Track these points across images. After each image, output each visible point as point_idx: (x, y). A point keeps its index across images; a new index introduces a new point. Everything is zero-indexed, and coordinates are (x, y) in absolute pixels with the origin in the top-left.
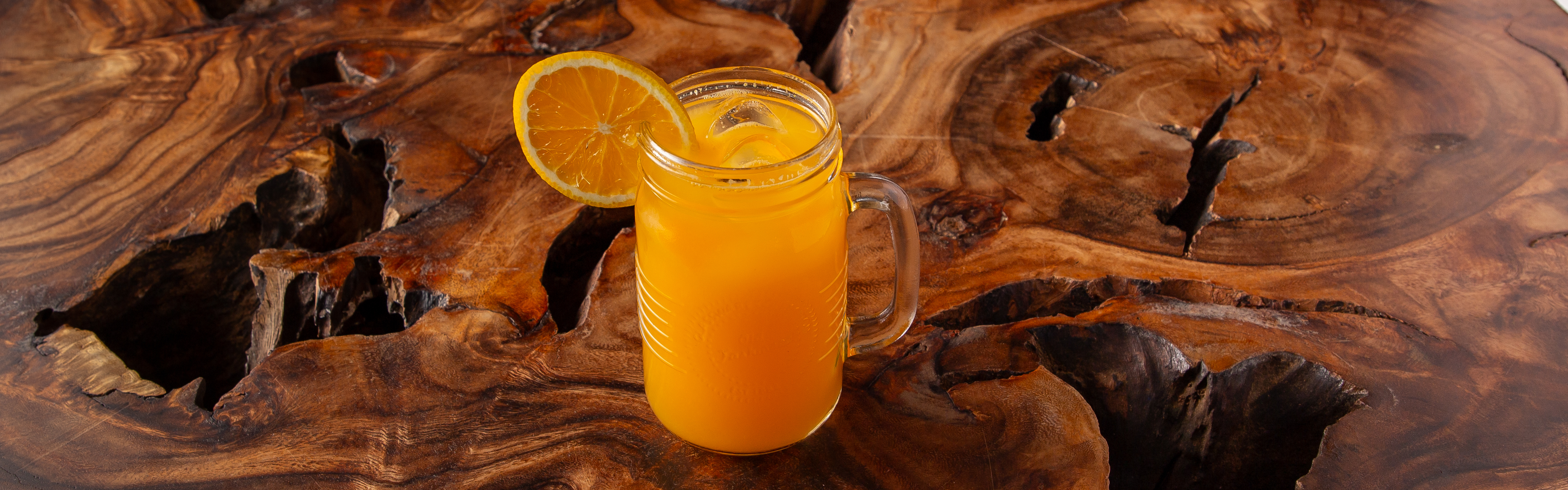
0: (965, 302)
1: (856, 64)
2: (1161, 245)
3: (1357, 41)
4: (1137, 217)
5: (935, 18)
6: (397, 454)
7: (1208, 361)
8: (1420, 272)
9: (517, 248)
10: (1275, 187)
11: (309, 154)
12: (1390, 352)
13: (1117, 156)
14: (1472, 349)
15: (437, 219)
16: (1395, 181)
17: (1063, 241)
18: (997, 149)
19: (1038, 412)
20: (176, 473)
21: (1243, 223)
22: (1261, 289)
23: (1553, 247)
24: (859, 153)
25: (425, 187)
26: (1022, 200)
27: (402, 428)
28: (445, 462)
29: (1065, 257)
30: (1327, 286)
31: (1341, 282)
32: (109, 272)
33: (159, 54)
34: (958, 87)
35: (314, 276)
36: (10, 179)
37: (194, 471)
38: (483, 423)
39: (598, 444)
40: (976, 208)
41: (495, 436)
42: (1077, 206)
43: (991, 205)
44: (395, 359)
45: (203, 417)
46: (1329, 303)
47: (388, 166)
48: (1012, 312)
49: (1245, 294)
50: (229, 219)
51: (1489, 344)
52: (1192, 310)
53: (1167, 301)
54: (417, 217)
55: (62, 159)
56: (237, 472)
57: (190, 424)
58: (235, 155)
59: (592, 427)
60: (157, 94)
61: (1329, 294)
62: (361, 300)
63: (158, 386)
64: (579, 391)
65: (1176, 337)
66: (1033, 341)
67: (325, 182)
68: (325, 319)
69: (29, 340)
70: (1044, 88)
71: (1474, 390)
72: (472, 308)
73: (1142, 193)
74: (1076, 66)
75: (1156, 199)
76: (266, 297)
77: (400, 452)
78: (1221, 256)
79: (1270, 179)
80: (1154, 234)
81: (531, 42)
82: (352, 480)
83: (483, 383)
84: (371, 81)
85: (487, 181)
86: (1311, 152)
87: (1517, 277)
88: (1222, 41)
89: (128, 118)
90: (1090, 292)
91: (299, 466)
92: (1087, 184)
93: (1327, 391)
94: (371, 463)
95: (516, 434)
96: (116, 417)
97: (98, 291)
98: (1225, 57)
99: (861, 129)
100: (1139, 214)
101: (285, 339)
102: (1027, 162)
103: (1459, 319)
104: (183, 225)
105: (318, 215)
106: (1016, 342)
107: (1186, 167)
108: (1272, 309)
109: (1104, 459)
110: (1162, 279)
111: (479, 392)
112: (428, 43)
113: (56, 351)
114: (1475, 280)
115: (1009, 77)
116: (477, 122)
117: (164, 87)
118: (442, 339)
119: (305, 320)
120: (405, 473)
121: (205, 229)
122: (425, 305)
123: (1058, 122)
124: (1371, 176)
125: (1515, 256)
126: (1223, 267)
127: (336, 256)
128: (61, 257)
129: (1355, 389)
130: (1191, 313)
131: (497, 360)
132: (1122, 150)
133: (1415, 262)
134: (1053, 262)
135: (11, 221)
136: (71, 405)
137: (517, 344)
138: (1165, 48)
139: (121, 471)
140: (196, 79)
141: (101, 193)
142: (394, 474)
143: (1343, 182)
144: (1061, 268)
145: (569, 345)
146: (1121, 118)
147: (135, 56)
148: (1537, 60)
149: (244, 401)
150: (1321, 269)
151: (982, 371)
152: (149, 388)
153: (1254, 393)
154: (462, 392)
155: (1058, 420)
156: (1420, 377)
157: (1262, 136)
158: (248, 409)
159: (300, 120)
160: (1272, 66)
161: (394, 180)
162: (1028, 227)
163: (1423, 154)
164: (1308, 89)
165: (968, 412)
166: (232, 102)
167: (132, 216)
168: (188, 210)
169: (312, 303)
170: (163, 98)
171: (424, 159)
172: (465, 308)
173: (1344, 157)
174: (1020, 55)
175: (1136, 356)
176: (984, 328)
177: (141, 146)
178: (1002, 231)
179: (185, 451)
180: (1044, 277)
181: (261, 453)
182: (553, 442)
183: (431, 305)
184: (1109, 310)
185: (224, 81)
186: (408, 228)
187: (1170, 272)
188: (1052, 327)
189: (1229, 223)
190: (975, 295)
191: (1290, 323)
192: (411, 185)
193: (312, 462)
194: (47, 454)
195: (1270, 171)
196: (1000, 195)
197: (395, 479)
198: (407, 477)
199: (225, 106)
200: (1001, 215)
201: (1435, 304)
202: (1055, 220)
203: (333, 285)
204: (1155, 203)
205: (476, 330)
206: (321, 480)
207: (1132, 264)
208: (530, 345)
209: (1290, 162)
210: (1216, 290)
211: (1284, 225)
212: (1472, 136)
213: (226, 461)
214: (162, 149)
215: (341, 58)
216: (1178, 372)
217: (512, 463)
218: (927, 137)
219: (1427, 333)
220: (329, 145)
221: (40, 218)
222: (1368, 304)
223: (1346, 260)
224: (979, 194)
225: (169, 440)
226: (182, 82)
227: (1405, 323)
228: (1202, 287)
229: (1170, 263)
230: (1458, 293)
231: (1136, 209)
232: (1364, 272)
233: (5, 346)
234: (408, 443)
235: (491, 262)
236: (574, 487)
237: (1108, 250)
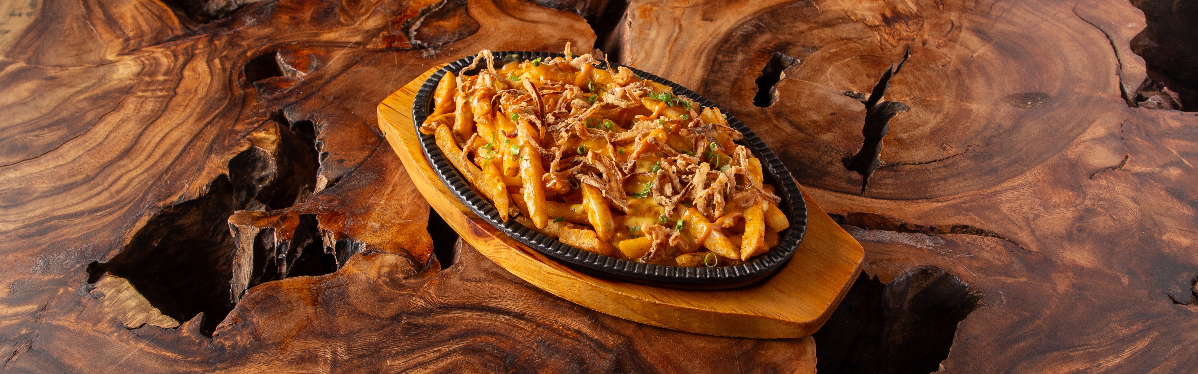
1: (634, 50)
2: (846, 186)
3: (974, 22)
4: (830, 165)
5: (687, 10)
6: (338, 367)
7: (880, 274)
8: (1019, 201)
9: (410, 204)
10: (922, 138)
11: (262, 135)
12: (1000, 264)
13: (815, 117)
14: (1053, 259)
15: (353, 183)
16: (1002, 131)
21: (901, 167)
22: (914, 218)
23: (1106, 179)
25: (343, 158)
27: (340, 347)
28: (371, 372)
30: (958, 214)
31: (967, 210)
32: (133, 232)
33: (154, 58)
34: (705, 66)
35: (273, 230)
36: (61, 162)
38: (395, 341)
39: (473, 355)
41: (403, 350)
42: (789, 157)
44: (332, 294)
45: (206, 343)
46: (959, 227)
47: (317, 141)
49: (904, 222)
50: (211, 187)
51: (1064, 255)
52: (869, 236)
53: (852, 229)
54: (340, 182)
55: (95, 144)
57: (198, 349)
58: (212, 137)
59: (468, 342)
60: (155, 90)
61: (959, 219)
62: (305, 245)
63: (174, 320)
64: (458, 314)
67: (274, 156)
68: (282, 260)
69: (84, 287)
70: (764, 65)
71: (1055, 290)
72: (382, 253)
73: (833, 146)
74: (784, 47)
75: (843, 150)
76: (241, 245)
77: (340, 365)
78: (887, 193)
79: (918, 132)
80: (842, 177)
81: (410, 39)
83: (393, 310)
84: (301, 75)
86: (945, 110)
87: (1082, 203)
88: (884, 24)
89: (137, 111)
92: (796, 140)
93: (958, 292)
95: (417, 349)
96: (148, 345)
97: (127, 246)
98: (886, 36)
100: (831, 163)
101: (256, 277)
102: (754, 124)
103: (1045, 237)
104: (180, 193)
105: (271, 178)
107: (862, 124)
108: (921, 233)
109: (813, 352)
110: (849, 213)
111: (390, 317)
112: (338, 43)
113: (103, 295)
114: (1055, 206)
115: (740, 57)
117: (160, 85)
118: (363, 277)
121: (196, 196)
122: (349, 250)
123: (774, 91)
124: (986, 127)
125: (1081, 187)
126: (888, 202)
127: (286, 215)
128: (100, 222)
129: (977, 292)
130: (868, 238)
131: (401, 293)
132: (818, 112)
133: (1015, 193)
135: (64, 195)
136: (117, 336)
137: (414, 279)
138: (846, 30)
140: (181, 78)
141: (123, 171)
143: (967, 133)
145: (449, 279)
146: (817, 87)
147: (138, 60)
148: (1095, 34)
149: (232, 330)
150: (954, 201)
152: (168, 322)
153: (910, 294)
154: (379, 318)
156: (1020, 282)
157: (912, 99)
158: (235, 336)
159: (255, 107)
160: (918, 43)
161: (322, 152)
163: (1020, 109)
164: (943, 61)
166: (207, 95)
167: (146, 188)
168: (183, 181)
169: (272, 249)
170: (159, 94)
171: (341, 136)
172: (377, 252)
173: (968, 112)
174: (747, 38)
177: (147, 132)
179: (196, 369)
181: (247, 370)
182: (443, 354)
183: (354, 250)
185: (200, 79)
186: (334, 191)
187: (853, 207)
189: (892, 167)
191: (934, 243)
192: (334, 156)
195: (919, 125)
199: (203, 98)
201: (1029, 225)
203: (286, 238)
204: (842, 153)
205: (385, 270)
207: (827, 202)
208: (423, 280)
209: (931, 118)
211: (928, 168)
212: (1052, 94)
214: (162, 135)
215: (279, 56)
217: (416, 371)
219: (1024, 247)
220: (276, 126)
221: (83, 192)
222: (985, 228)
223: (970, 193)
225: (185, 361)
226: (172, 81)
227: (1009, 241)
229: (853, 200)
230: (1043, 217)
231: (829, 159)
232: (982, 202)
233: (69, 292)
234: (345, 358)
235: (392, 215)
237: (811, 191)
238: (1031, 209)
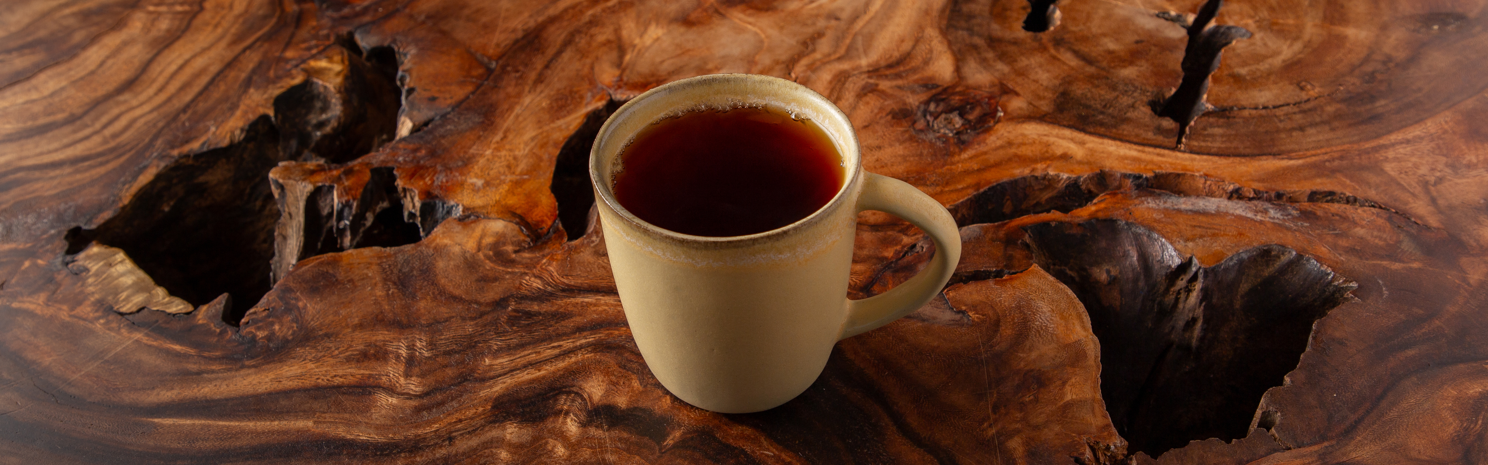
0: (961, 200)
2: (1154, 137)
4: (1131, 109)
6: (416, 366)
7: (1199, 255)
8: (1414, 159)
9: (527, 155)
10: (1269, 74)
11: (323, 64)
12: (1381, 243)
13: (1112, 45)
14: (1464, 238)
15: (449, 127)
16: (1391, 65)
17: (1057, 136)
18: (993, 42)
19: (1032, 311)
20: (207, 390)
21: (1236, 113)
22: (1253, 180)
24: (857, 50)
25: (436, 95)
26: (1017, 94)
27: (420, 340)
28: (462, 373)
29: (1059, 152)
30: (1319, 176)
31: (1334, 171)
32: (134, 189)
35: (332, 187)
36: (34, 96)
37: (224, 387)
38: (498, 333)
39: (608, 352)
40: (972, 103)
41: (509, 346)
42: (1072, 98)
43: (987, 100)
44: (412, 271)
45: (230, 333)
46: (1321, 193)
47: (400, 73)
48: (1008, 208)
49: (1237, 186)
50: (248, 131)
51: (1481, 233)
52: (1184, 203)
53: (1159, 195)
54: (430, 126)
55: (83, 73)
56: (264, 387)
57: (218, 341)
58: (251, 66)
59: (601, 335)
60: (173, 4)
61: (1321, 184)
62: (378, 210)
63: (186, 302)
64: (589, 299)
65: (1167, 232)
66: (1027, 238)
67: (339, 92)
68: (344, 229)
69: (60, 259)
71: (1465, 280)
72: (484, 218)
73: (1137, 84)
75: (1150, 89)
76: (287, 209)
77: (419, 364)
78: (1214, 147)
79: (1264, 66)
80: (1148, 126)
82: (374, 393)
83: (496, 293)
85: (496, 87)
86: (1306, 36)
89: (146, 31)
90: (1083, 187)
91: (323, 380)
92: (1082, 76)
93: (1317, 283)
94: (391, 375)
95: (529, 344)
96: (147, 335)
97: (124, 208)
99: (859, 24)
100: (1133, 106)
101: (307, 251)
102: (1022, 54)
103: (1451, 207)
104: (203, 139)
105: (334, 123)
106: (1010, 241)
107: (1180, 55)
108: (1263, 201)
109: (1096, 357)
110: (1155, 172)
111: (493, 302)
113: (87, 270)
114: (1470, 166)
116: (485, 26)
118: (457, 249)
119: (325, 230)
120: (424, 385)
121: (225, 143)
122: (439, 215)
123: (1054, 12)
124: (1367, 60)
126: (1215, 159)
127: (352, 167)
128: (87, 174)
129: (1345, 282)
130: (1183, 207)
131: (510, 270)
132: (1117, 40)
133: (1409, 149)
134: (1048, 157)
135: (37, 138)
136: (104, 324)
137: (528, 253)
139: (153, 388)
141: (123, 108)
142: (414, 386)
143: (1338, 67)
144: (1055, 163)
145: (579, 253)
146: (1116, 6)
149: (268, 316)
150: (1314, 159)
151: (977, 271)
152: (177, 305)
153: (1245, 285)
154: (476, 302)
155: (1051, 320)
156: (1411, 268)
157: (1258, 21)
158: (273, 324)
159: (314, 28)
161: (406, 87)
162: (1023, 122)
163: (1420, 35)
165: (963, 312)
166: (246, 11)
167: (154, 131)
168: (208, 123)
169: (331, 214)
170: (179, 8)
171: (435, 65)
172: (478, 217)
173: (1341, 40)
175: (1129, 250)
176: (979, 227)
177: (160, 59)
178: (999, 126)
179: (214, 367)
180: (1039, 173)
181: (286, 368)
182: (565, 351)
183: (446, 214)
184: (1103, 205)
187: (1163, 166)
188: (1046, 224)
189: (1223, 112)
190: (971, 193)
191: (1282, 215)
192: (423, 92)
193: (335, 376)
194: (83, 373)
195: (1265, 57)
196: (996, 90)
197: (415, 391)
198: (426, 389)
199: (240, 15)
200: (997, 111)
201: (1427, 192)
202: (1049, 114)
203: (350, 197)
204: (1149, 94)
205: (489, 240)
206: (344, 393)
207: (1125, 158)
208: (541, 254)
209: (1285, 47)
210: (1208, 183)
211: (1277, 114)
212: (1472, 14)
213: (254, 377)
214: (180, 62)
216: (1170, 266)
217: (526, 372)
218: (924, 31)
219: (1419, 222)
220: (342, 53)
221: (65, 135)
222: (1360, 194)
223: (1339, 148)
224: (975, 89)
225: (199, 356)
227: (1397, 213)
228: (1194, 180)
229: (1163, 156)
230: (1450, 180)
231: (1131, 101)
232: (1356, 160)
233: (37, 266)
234: (426, 354)
235: (502, 170)
236: (586, 396)
237: (1102, 143)
238: (1433, 170)
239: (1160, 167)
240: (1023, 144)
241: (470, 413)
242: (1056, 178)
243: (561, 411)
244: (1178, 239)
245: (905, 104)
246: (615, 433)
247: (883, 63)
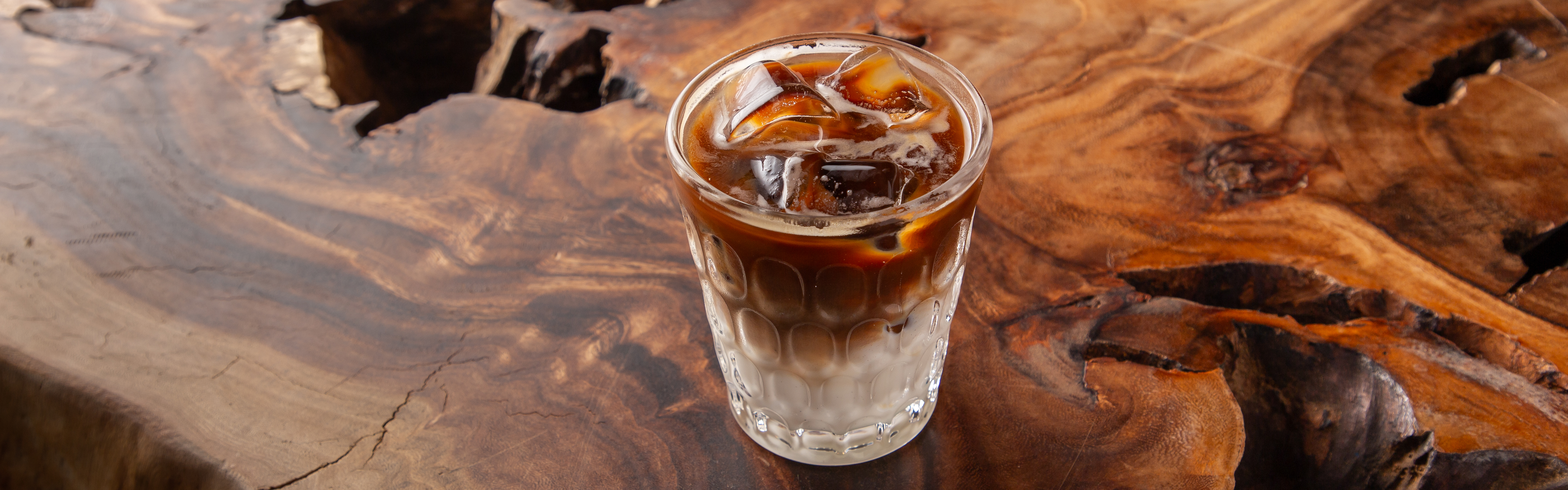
0: (1183, 266)
2: (1482, 274)
4: (1475, 231)
6: (489, 236)
7: (1441, 434)
13: (1505, 149)
17: (1356, 233)
18: (1353, 100)
19: (1176, 421)
20: (292, 188)
24: (1181, 61)
26: (1340, 168)
27: (513, 211)
28: (527, 259)
29: (1344, 250)
34: (1357, 14)
35: (543, 34)
37: (308, 191)
38: (589, 232)
40: (1276, 162)
41: (591, 248)
42: (1407, 195)
43: (1297, 163)
44: (555, 141)
45: (352, 141)
48: (1242, 295)
49: (1554, 369)
52: (1465, 365)
53: (1439, 344)
56: (341, 204)
57: (336, 145)
62: (578, 72)
63: (335, 98)
65: (1418, 392)
66: (1233, 337)
68: (536, 79)
69: (266, 22)
70: (1470, 43)
73: (1506, 204)
74: (1533, 25)
75: (1519, 214)
76: (498, 44)
77: (494, 234)
78: (1554, 311)
80: (1481, 257)
82: (432, 248)
83: (617, 191)
90: (1351, 303)
91: (397, 217)
92: (1438, 173)
94: (461, 236)
95: (612, 254)
96: (280, 118)
99: (1205, 33)
100: (1480, 229)
102: (1380, 124)
106: (1208, 333)
110: (1453, 316)
111: (607, 199)
113: (279, 39)
115: (1433, 18)
120: (483, 258)
122: (626, 93)
123: (1459, 89)
126: (1548, 326)
127: (574, 21)
130: (1461, 368)
131: (646, 172)
132: (1517, 144)
134: (1325, 253)
136: (255, 94)
144: (1332, 263)
146: (1546, 104)
152: (327, 99)
154: (591, 193)
155: (1193, 440)
162: (1324, 203)
165: (1092, 392)
172: (654, 109)
175: (1361, 397)
176: (1182, 303)
178: (1290, 198)
179: (314, 170)
180: (1299, 268)
181: (374, 194)
182: (640, 274)
183: (631, 95)
184: (1355, 331)
187: (1469, 311)
188: (1268, 329)
190: (1202, 261)
193: (410, 217)
196: (1317, 156)
197: (471, 261)
198: (482, 262)
200: (1300, 179)
202: (1364, 203)
203: (552, 49)
204: (1513, 220)
205: (649, 135)
206: (406, 238)
207: (1426, 285)
210: (1519, 352)
213: (338, 191)
216: (1400, 434)
217: (587, 282)
218: (1277, 63)
224: (1292, 147)
225: (309, 154)
228: (1502, 342)
229: (1478, 299)
231: (1482, 221)
234: (507, 228)
236: (626, 328)
237: (1407, 259)
239: (1464, 312)
240: (1306, 228)
241: (504, 301)
242: (1321, 279)
243: (590, 334)
244: (1426, 405)
245: (1194, 137)
246: (628, 379)
247: (1201, 84)
